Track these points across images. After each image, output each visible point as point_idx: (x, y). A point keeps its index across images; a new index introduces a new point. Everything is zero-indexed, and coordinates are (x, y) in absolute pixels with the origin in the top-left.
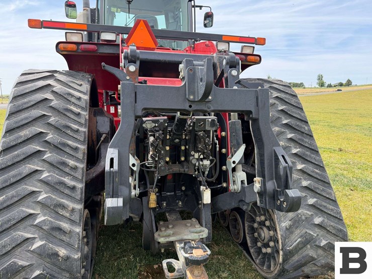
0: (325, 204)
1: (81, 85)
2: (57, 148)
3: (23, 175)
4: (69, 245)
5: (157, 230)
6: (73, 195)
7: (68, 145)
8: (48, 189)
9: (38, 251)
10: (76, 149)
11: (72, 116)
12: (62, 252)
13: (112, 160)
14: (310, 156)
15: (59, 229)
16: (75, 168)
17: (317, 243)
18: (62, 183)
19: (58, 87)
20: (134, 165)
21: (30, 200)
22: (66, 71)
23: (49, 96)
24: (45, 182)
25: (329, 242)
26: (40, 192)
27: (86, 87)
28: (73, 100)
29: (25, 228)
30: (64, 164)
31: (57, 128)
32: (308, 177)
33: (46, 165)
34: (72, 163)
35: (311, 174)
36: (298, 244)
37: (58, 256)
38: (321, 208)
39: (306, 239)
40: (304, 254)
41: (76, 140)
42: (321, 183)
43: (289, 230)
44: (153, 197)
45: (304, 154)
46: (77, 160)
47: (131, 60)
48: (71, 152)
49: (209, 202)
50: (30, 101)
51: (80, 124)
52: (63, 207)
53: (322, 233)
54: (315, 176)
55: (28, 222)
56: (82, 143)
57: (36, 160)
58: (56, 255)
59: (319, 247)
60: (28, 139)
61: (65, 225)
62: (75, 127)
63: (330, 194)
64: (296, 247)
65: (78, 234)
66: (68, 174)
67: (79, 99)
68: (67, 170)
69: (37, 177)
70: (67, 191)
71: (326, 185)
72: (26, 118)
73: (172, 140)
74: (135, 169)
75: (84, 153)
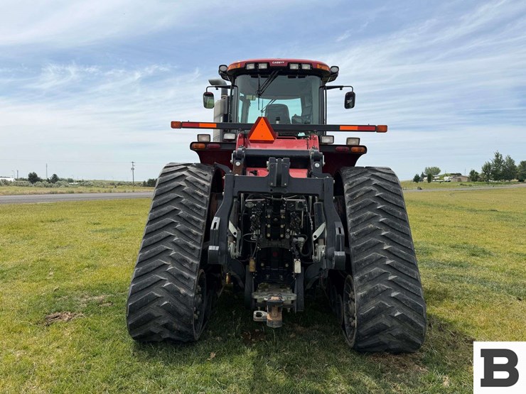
0: (404, 281)
1: (206, 175)
2: (186, 221)
3: (162, 238)
4: (187, 287)
5: (255, 291)
6: (193, 254)
7: (193, 219)
8: (177, 249)
9: (167, 288)
10: (198, 222)
11: (198, 198)
12: (183, 291)
13: (215, 224)
14: (398, 238)
15: (182, 276)
16: (196, 236)
17: (392, 314)
18: (187, 246)
19: (189, 177)
20: (235, 233)
21: (165, 255)
22: (197, 164)
23: (183, 183)
24: (175, 244)
25: (403, 314)
26: (172, 250)
27: (210, 176)
28: (199, 186)
29: (161, 273)
30: (190, 232)
31: (186, 207)
32: (393, 257)
33: (177, 232)
34: (194, 231)
35: (396, 254)
36: (371, 311)
37: (180, 293)
38: (400, 284)
39: (380, 308)
40: (378, 322)
41: (198, 215)
42: (406, 263)
43: (365, 299)
44: (252, 263)
45: (393, 236)
46: (198, 230)
47: (238, 158)
48: (195, 224)
49: (300, 272)
50: (169, 187)
51: (203, 204)
52: (186, 261)
53: (398, 306)
54: (401, 256)
55: (163, 270)
56: (203, 218)
57: (171, 229)
58: (179, 292)
59: (393, 317)
60: (167, 214)
61: (186, 274)
62: (199, 206)
63: (414, 273)
64: (369, 314)
65: (194, 280)
66: (191, 240)
67: (204, 185)
68: (191, 236)
69: (170, 240)
70: (189, 251)
71: (412, 265)
72: (166, 199)
73: (272, 219)
74: (236, 236)
75: (203, 226)
